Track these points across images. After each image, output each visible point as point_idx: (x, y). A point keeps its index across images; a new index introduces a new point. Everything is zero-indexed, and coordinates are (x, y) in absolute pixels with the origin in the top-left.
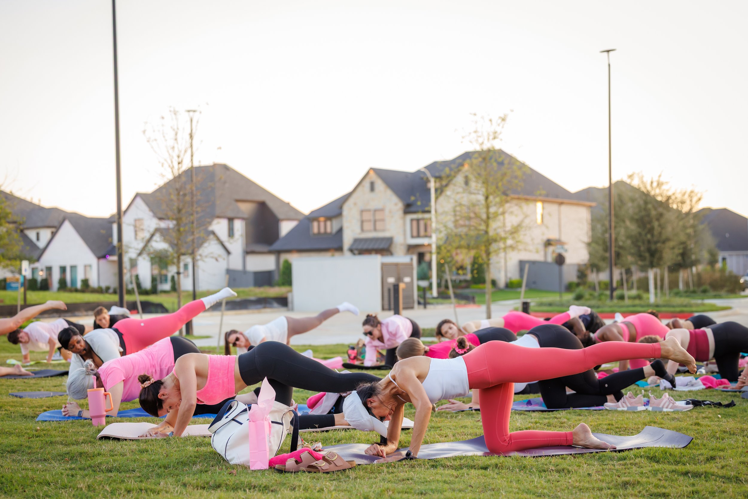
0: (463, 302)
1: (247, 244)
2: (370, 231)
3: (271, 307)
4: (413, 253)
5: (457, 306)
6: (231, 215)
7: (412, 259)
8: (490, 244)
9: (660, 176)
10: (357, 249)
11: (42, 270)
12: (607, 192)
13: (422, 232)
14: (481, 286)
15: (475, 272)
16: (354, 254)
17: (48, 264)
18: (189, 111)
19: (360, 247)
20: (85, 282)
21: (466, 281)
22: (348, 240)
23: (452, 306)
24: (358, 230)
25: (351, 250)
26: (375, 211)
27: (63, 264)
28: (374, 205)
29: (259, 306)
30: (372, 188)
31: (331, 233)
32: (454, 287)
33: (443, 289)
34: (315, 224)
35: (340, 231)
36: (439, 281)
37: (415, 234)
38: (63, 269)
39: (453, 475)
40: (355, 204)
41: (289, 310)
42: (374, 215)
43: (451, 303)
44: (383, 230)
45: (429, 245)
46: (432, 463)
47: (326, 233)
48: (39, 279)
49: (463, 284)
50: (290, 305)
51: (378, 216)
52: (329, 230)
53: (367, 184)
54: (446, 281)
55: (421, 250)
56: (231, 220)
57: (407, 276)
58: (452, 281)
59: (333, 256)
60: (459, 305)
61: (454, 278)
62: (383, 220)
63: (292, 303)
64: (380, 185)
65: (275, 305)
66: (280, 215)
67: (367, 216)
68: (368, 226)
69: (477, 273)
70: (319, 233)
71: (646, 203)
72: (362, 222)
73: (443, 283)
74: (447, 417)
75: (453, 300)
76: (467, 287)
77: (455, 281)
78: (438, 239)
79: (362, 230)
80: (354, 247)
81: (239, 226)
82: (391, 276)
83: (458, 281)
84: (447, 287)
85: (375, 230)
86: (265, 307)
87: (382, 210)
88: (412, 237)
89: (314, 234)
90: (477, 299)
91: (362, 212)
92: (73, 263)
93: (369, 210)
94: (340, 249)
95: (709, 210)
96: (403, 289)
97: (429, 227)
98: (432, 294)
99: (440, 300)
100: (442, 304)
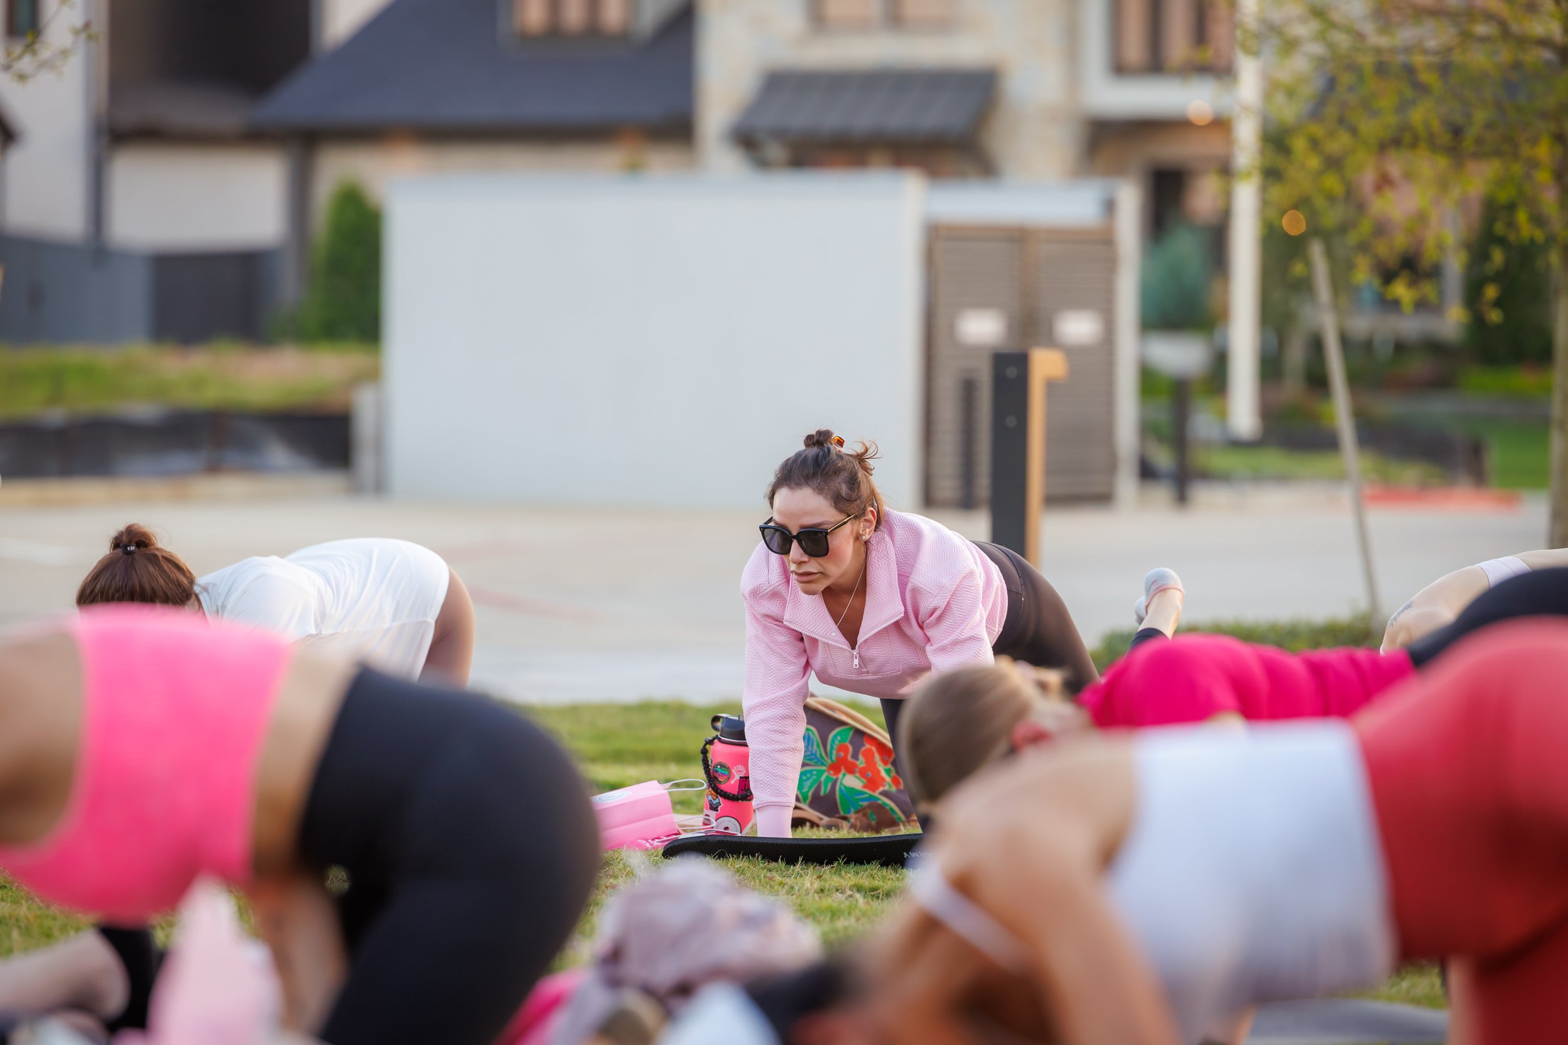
0: (1410, 474)
1: (120, 82)
2: (860, 27)
3: (254, 468)
4: (1116, 170)
5: (1375, 498)
7: (1110, 206)
10: (780, 135)
13: (1178, 45)
14: (1521, 380)
15: (1491, 292)
16: (762, 163)
19: (800, 121)
21: (1434, 347)
22: (724, 80)
23: (1345, 495)
24: (791, 21)
25: (747, 141)
29: (180, 460)
31: (623, 38)
32: (1354, 379)
33: (1292, 388)
35: (682, 22)
36: (1274, 341)
37: (1135, 50)
41: (356, 490)
43: (1340, 478)
44: (944, 25)
45: (1221, 125)
47: (593, 32)
49: (1418, 367)
50: (365, 460)
52: (613, 15)
54: (1317, 345)
55: (1171, 151)
57: (1078, 303)
58: (1345, 341)
59: (634, 168)
60: (1389, 493)
61: (1362, 324)
63: (380, 445)
65: (278, 454)
69: (1498, 303)
70: (554, 33)
73: (1296, 355)
75: (1351, 457)
76: (1442, 383)
77: (1368, 345)
78: (1271, 88)
79: (816, 20)
80: (766, 122)
82: (982, 303)
83: (1384, 352)
84: (1318, 381)
85: (894, 21)
86: (214, 468)
88: (1119, 69)
89: (527, 39)
90: (1495, 457)
94: (675, 131)
96: (1051, 386)
97: (1219, 31)
98: (1223, 415)
99: (1273, 460)
100: (1282, 479)
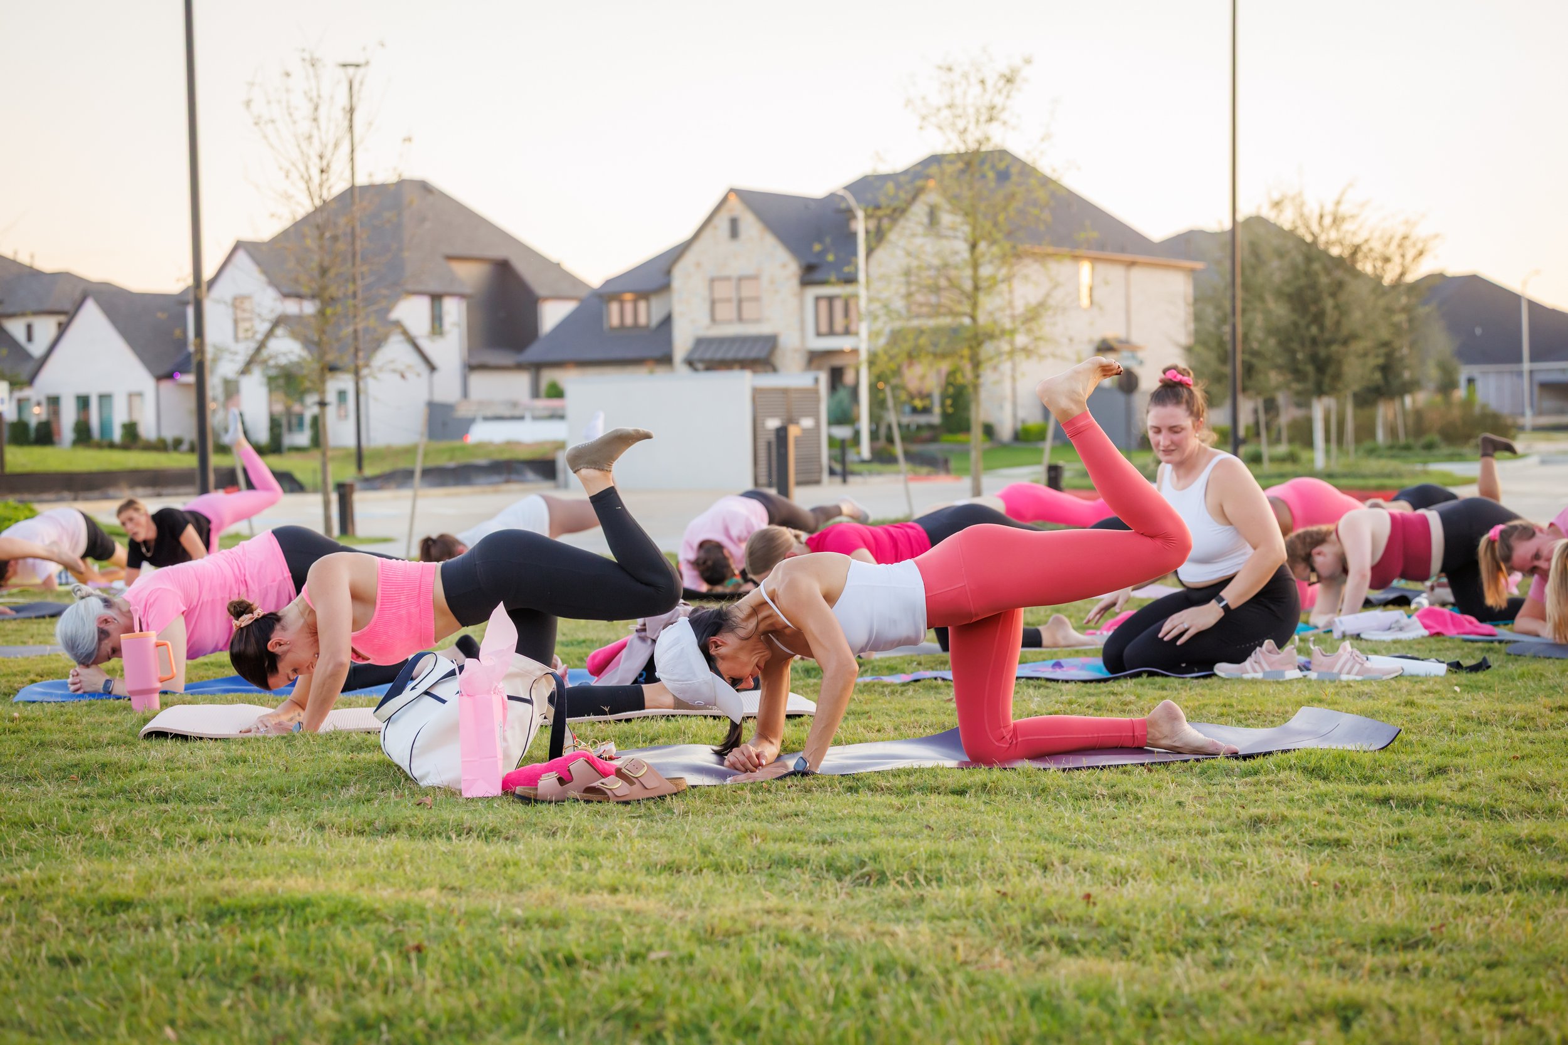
0: (924, 470)
1: (471, 350)
2: (729, 322)
3: (522, 481)
4: (819, 368)
5: (912, 479)
6: (435, 287)
7: (817, 380)
8: (980, 344)
9: (1338, 203)
10: (701, 361)
11: (39, 404)
12: (1228, 238)
13: (839, 324)
14: (961, 437)
15: (950, 403)
16: (696, 370)
17: (52, 392)
18: (345, 66)
19: (708, 355)
20: (131, 430)
21: (931, 427)
22: (682, 342)
23: (901, 477)
24: (705, 320)
25: (690, 363)
26: (740, 279)
27: (83, 391)
28: (737, 268)
29: (496, 478)
30: (734, 231)
31: (647, 327)
32: (904, 439)
33: (882, 443)
34: (614, 307)
35: (667, 321)
36: (874, 427)
37: (824, 328)
38: (83, 402)
39: (891, 806)
40: (698, 265)
41: (557, 487)
42: (738, 288)
43: (898, 473)
44: (757, 321)
45: (855, 352)
46: (850, 784)
47: (636, 326)
48: (33, 422)
49: (925, 434)
50: (561, 477)
51: (747, 290)
52: (642, 320)
53: (722, 224)
54: (890, 427)
55: (837, 362)
56: (436, 298)
57: (807, 415)
58: (900, 426)
59: (652, 372)
60: (917, 477)
61: (905, 420)
62: (756, 299)
64: (750, 225)
65: (530, 475)
66: (540, 290)
67: (723, 290)
68: (726, 311)
69: (953, 407)
70: (622, 326)
71: (1309, 259)
72: (713, 303)
73: (883, 431)
74: (883, 693)
75: (903, 465)
76: (934, 439)
77: (908, 426)
78: (874, 335)
79: (713, 319)
80: (696, 356)
81: (454, 311)
82: (773, 416)
83: (913, 427)
84: (890, 440)
85: (740, 319)
86: (507, 481)
87: (755, 278)
88: (819, 334)
89: (612, 329)
90: (953, 464)
91: (712, 280)
92: (104, 390)
93: (727, 278)
94: (666, 360)
95: (1441, 276)
96: (797, 439)
97: (853, 314)
98: (859, 453)
99: (876, 467)
100: (879, 474)
